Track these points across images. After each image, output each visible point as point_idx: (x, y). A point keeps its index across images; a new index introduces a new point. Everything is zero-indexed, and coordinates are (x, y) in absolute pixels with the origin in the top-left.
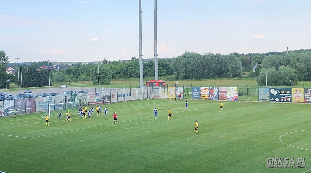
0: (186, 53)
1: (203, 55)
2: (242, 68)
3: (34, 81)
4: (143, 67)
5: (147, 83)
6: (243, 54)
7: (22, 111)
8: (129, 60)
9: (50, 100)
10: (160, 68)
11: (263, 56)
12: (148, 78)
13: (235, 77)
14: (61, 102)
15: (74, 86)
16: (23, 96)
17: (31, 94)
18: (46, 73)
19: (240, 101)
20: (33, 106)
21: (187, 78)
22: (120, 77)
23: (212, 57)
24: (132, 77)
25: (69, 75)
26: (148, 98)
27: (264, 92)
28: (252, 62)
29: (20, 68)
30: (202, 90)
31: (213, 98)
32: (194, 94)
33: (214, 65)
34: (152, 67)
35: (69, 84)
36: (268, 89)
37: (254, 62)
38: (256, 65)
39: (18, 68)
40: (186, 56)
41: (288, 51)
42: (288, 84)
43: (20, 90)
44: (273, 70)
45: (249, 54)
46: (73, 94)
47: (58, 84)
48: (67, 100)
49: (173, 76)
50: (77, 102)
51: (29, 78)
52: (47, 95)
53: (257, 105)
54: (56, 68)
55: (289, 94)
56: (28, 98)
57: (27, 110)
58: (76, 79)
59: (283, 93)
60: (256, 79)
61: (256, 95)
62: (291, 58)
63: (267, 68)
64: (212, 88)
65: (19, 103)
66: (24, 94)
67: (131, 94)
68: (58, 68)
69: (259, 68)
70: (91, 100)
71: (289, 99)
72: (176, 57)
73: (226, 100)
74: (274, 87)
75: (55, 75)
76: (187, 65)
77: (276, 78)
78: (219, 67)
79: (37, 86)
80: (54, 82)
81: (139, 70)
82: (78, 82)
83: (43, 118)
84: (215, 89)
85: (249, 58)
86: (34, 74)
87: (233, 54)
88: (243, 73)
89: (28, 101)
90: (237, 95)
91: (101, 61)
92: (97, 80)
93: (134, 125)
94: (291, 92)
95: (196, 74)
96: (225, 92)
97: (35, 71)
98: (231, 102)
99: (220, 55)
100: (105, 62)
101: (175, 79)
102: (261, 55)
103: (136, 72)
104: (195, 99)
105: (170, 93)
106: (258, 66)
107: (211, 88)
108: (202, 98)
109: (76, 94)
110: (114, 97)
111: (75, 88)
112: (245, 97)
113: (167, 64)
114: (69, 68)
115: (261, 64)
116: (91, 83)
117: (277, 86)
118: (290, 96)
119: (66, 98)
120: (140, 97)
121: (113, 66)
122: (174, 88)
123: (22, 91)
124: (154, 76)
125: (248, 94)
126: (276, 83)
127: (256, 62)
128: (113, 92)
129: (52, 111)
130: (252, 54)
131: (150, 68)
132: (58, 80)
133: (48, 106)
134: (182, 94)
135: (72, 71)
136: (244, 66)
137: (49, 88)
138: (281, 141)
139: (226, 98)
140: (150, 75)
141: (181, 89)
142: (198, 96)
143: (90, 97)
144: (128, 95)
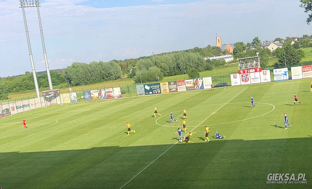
0: (74, 63)
1: (88, 64)
2: (122, 71)
4: (37, 79)
5: (43, 93)
6: (121, 61)
8: (23, 75)
10: (53, 79)
11: (136, 60)
12: (44, 88)
13: (117, 79)
19: (123, 98)
21: (77, 85)
23: (96, 64)
24: (29, 89)
27: (140, 88)
28: (129, 66)
30: (92, 93)
32: (86, 97)
33: (99, 71)
34: (46, 78)
36: (143, 86)
40: (75, 66)
41: (154, 55)
42: (157, 80)
44: (144, 71)
45: (125, 60)
49: (66, 84)
53: (136, 99)
55: (158, 88)
59: (154, 88)
60: (133, 79)
61: (135, 91)
62: (157, 60)
67: (29, 105)
69: (134, 70)
72: (66, 67)
73: (113, 98)
74: (147, 83)
77: (148, 77)
78: (103, 72)
81: (34, 82)
84: (103, 91)
85: (125, 63)
87: (113, 60)
88: (122, 76)
90: (120, 93)
94: (160, 86)
95: (86, 80)
96: (111, 92)
98: (117, 99)
101: (68, 87)
102: (134, 60)
103: (31, 84)
104: (87, 101)
105: (66, 99)
106: (133, 68)
107: (99, 90)
108: (93, 99)
110: (13, 109)
112: (127, 94)
113: (59, 75)
115: (135, 67)
117: (149, 83)
120: (38, 106)
121: (8, 82)
122: (68, 94)
124: (48, 86)
125: (129, 91)
126: (149, 80)
127: (131, 65)
128: (11, 105)
130: (127, 59)
131: (44, 80)
134: (76, 98)
138: (157, 123)
139: (112, 97)
140: (45, 85)
141: (74, 94)
142: (89, 98)
144: (27, 106)
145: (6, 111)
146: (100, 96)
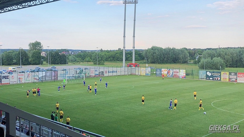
0: (153, 47)
1: (164, 48)
2: (189, 58)
3: (58, 61)
4: (125, 54)
5: (127, 65)
6: (190, 49)
7: (50, 79)
8: (117, 50)
9: (66, 73)
10: (136, 56)
11: (203, 50)
12: (128, 61)
13: (184, 63)
14: (73, 74)
15: (82, 65)
17: (55, 69)
18: (65, 56)
19: (187, 79)
20: (56, 76)
21: (153, 62)
22: (111, 61)
23: (170, 50)
24: (118, 61)
25: (79, 58)
26: (128, 74)
27: (202, 73)
28: (196, 54)
29: (49, 53)
30: (163, 70)
31: (169, 76)
32: (157, 73)
33: (171, 55)
34: (131, 55)
35: (79, 63)
36: (205, 72)
37: (197, 54)
38: (198, 56)
39: (48, 52)
40: (153, 49)
41: (220, 48)
42: (219, 69)
43: (49, 66)
44: (209, 59)
45: (194, 49)
46: (81, 70)
47: (72, 63)
48: (77, 73)
49: (145, 61)
50: (83, 75)
51: (54, 59)
52: (65, 70)
53: (198, 82)
54: (71, 53)
55: (219, 76)
56: (54, 71)
57: (52, 79)
58: (83, 60)
59: (215, 75)
60: (198, 65)
61: (198, 75)
62: (221, 52)
63: (205, 58)
64: (169, 70)
65: (48, 74)
66: (51, 68)
67: (117, 72)
68: (73, 53)
69: (200, 58)
70: (92, 74)
71: (219, 79)
72: (147, 49)
74: (209, 70)
75: (70, 58)
76: (154, 54)
77: (211, 65)
78: (174, 56)
79: (59, 64)
80: (70, 62)
81: (123, 56)
82: (84, 63)
83: (62, 84)
84: (171, 70)
85: (193, 51)
86: (58, 57)
87: (184, 48)
88: (189, 61)
89: (53, 73)
90: (185, 75)
91: (99, 50)
92: (96, 62)
93: (118, 91)
94: (221, 74)
95: (159, 60)
96: (178, 72)
97: (59, 54)
98: (181, 79)
99: (175, 49)
100: (101, 50)
101: (145, 63)
102: (202, 50)
103: (121, 57)
104: (158, 76)
105: (142, 72)
106: (199, 56)
109: (83, 70)
110: (106, 73)
111: (82, 66)
112: (190, 76)
113: (141, 53)
114: (79, 54)
115: (201, 56)
116: (92, 63)
117: (211, 70)
118: (219, 77)
120: (123, 73)
121: (106, 53)
122: (144, 69)
123: (50, 67)
124: (132, 61)
125: (192, 74)
126: (211, 68)
127: (198, 54)
128: (105, 70)
129: (68, 80)
130: (196, 49)
131: (130, 56)
132: (72, 61)
133: (66, 76)
134: (150, 72)
135: (81, 55)
136: (190, 57)
137: (66, 65)
138: (212, 105)
139: (178, 77)
140: (130, 60)
141: (149, 69)
142: (159, 74)
143: (91, 72)
144: (115, 72)
145: (101, 73)
146: (168, 74)
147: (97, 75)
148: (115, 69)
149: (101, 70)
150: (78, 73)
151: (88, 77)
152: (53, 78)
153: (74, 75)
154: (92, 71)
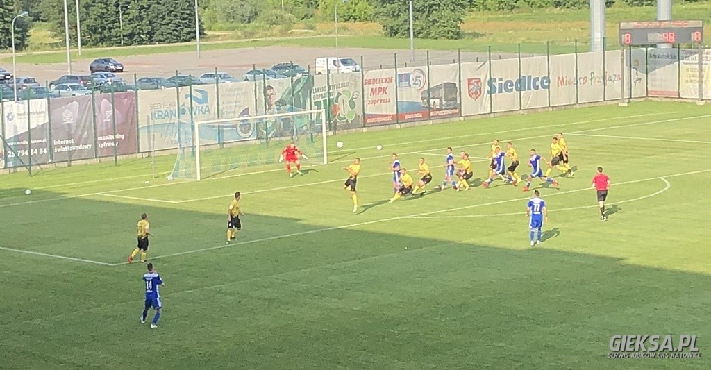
3: (132, 21)
5: (622, 31)
7: (81, 147)
14: (246, 112)
15: (302, 43)
16: (85, 85)
17: (117, 76)
20: (127, 128)
22: (505, 6)
24: (557, 5)
26: (627, 95)
35: (284, 33)
43: (73, 55)
47: (232, 33)
48: (273, 102)
50: (315, 111)
52: (189, 81)
56: (107, 90)
57: (100, 145)
58: (310, 10)
66: (89, 73)
67: (549, 82)
70: (374, 102)
79: (142, 42)
80: (216, 25)
82: (319, 25)
89: (105, 103)
92: (404, 18)
109: (310, 79)
116: (376, 27)
119: (269, 92)
123: (79, 60)
129: (207, 152)
132: (232, 17)
133: (193, 127)
137: (194, 48)
143: (373, 92)
144: (538, 83)
145: (442, 92)
147: (413, 107)
148: (533, 65)
149: (442, 73)
150: (281, 103)
151: (348, 126)
152: (105, 141)
153: (252, 117)
154: (378, 86)
